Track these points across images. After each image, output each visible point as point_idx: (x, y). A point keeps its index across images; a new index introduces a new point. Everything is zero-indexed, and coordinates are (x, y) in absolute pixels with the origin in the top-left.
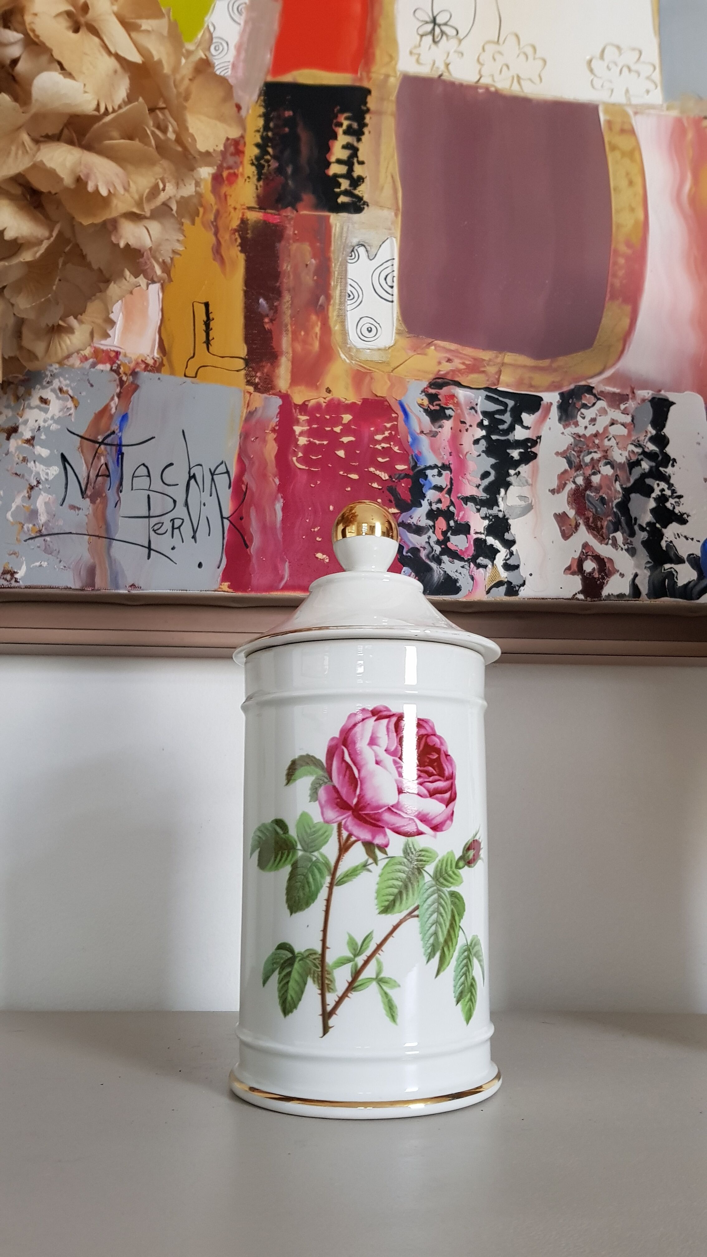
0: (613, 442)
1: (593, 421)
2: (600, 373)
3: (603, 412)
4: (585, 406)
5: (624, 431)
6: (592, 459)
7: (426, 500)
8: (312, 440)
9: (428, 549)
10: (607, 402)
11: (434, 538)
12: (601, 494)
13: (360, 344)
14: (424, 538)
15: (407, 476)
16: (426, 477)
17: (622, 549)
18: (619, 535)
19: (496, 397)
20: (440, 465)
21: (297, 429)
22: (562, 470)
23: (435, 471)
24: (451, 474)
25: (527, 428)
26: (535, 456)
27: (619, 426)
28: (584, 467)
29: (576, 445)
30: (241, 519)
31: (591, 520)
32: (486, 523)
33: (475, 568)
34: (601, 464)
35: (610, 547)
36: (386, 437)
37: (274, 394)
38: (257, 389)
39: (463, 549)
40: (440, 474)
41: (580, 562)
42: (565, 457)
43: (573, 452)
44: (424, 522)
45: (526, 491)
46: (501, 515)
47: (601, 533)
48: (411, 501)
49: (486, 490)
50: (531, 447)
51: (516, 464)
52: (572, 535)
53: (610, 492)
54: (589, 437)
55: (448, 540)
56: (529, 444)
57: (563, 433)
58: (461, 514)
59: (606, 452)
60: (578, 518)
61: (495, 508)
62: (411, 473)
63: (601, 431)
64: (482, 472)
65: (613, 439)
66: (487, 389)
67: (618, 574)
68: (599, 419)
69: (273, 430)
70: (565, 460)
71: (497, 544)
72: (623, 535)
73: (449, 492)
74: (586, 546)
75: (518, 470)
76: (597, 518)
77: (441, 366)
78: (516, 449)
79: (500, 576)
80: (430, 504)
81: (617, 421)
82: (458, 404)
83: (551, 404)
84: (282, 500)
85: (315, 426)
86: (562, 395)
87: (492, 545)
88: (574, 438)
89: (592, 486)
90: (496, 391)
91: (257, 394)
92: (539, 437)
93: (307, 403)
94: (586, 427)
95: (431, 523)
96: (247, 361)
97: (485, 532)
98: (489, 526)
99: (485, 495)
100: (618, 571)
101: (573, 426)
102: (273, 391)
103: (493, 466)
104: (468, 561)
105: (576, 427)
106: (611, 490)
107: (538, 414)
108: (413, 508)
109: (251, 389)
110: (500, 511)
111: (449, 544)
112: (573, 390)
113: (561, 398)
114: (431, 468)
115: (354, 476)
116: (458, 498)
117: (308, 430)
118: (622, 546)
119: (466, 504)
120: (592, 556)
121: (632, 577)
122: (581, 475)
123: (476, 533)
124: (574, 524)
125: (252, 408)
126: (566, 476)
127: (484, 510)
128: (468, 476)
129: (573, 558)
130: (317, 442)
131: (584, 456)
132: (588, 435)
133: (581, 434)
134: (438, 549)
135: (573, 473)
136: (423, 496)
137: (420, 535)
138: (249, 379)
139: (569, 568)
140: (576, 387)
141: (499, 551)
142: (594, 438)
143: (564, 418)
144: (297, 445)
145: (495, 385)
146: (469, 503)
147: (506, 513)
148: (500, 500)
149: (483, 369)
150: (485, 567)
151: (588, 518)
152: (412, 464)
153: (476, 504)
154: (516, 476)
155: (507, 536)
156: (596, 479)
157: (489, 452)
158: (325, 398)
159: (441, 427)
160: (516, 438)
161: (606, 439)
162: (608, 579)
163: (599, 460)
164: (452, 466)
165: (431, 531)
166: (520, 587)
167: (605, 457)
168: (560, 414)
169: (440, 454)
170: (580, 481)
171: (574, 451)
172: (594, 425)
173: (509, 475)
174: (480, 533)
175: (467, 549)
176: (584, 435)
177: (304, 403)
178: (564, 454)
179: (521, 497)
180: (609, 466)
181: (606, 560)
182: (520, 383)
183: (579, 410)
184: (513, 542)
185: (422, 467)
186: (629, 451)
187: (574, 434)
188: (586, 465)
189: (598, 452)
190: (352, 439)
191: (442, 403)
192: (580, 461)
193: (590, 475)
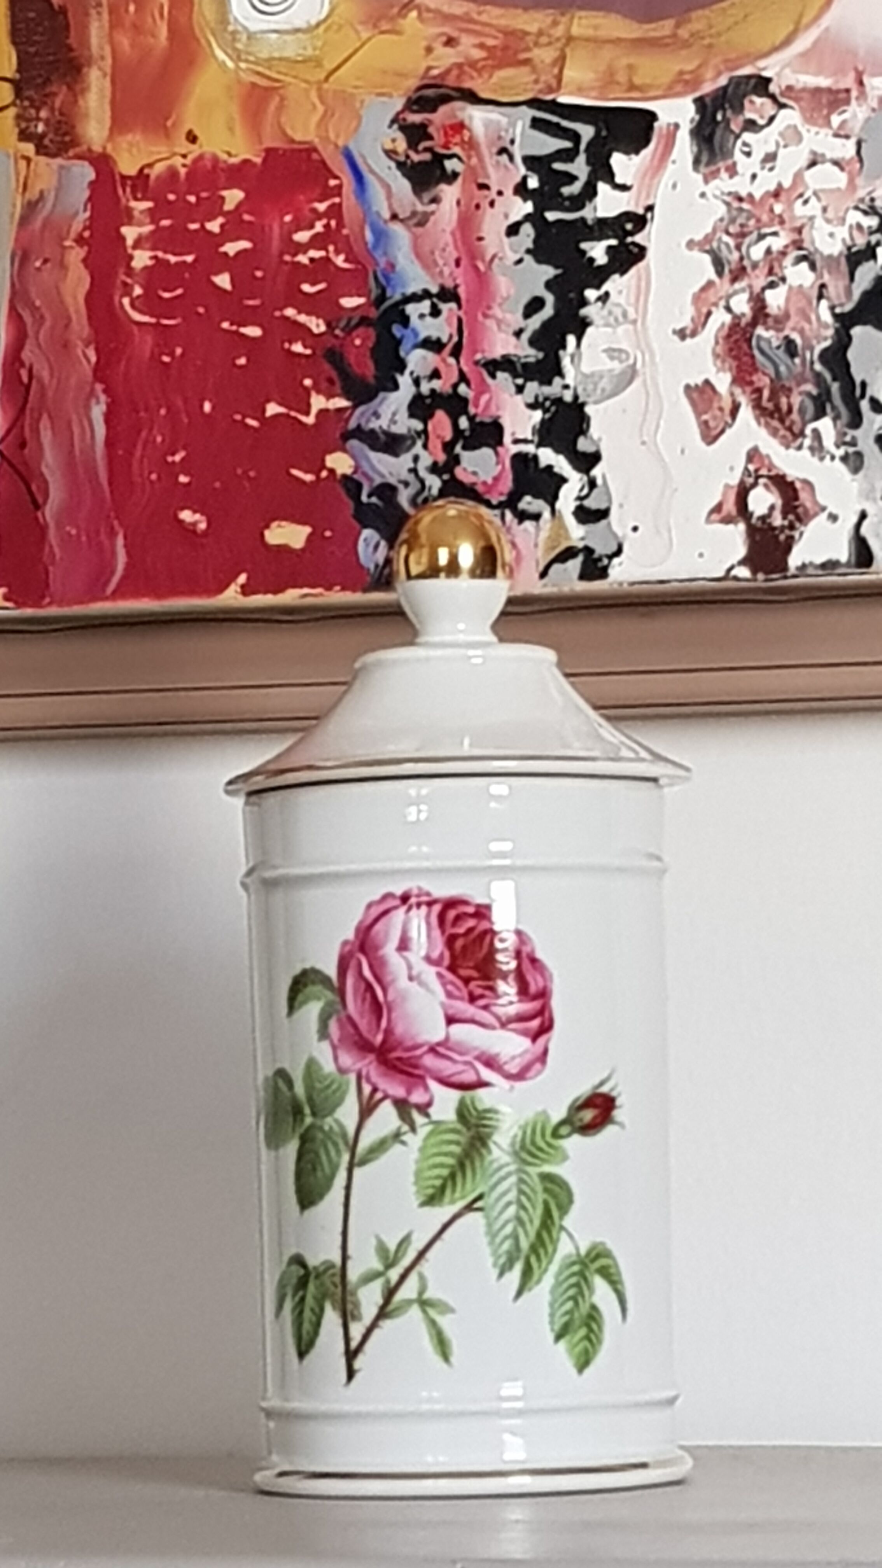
0: (814, 207)
1: (771, 158)
2: (787, 41)
3: (793, 136)
4: (751, 126)
5: (841, 179)
6: (768, 251)
7: (407, 372)
8: (160, 254)
9: (415, 486)
10: (803, 111)
11: (426, 460)
12: (786, 332)
13: (256, 23)
14: (406, 460)
15: (364, 321)
16: (405, 321)
17: (833, 458)
18: (826, 426)
19: (555, 119)
20: (434, 290)
21: (130, 233)
22: (703, 282)
23: (425, 306)
24: (460, 307)
25: (624, 188)
26: (641, 252)
27: (828, 166)
28: (749, 270)
29: (733, 221)
30: (23, 445)
31: (766, 393)
32: (537, 416)
33: (516, 521)
34: (788, 261)
35: (805, 452)
36: (317, 235)
37: (79, 157)
38: (40, 150)
39: (490, 481)
40: (435, 312)
41: (743, 493)
42: (707, 252)
43: (726, 238)
44: (405, 424)
45: (622, 337)
46: (568, 397)
47: (787, 423)
48: (376, 377)
49: (533, 342)
50: (632, 233)
51: (599, 276)
52: (722, 432)
53: (807, 326)
54: (762, 198)
55: (455, 460)
56: (629, 226)
57: (703, 195)
58: (484, 398)
59: (799, 230)
60: (738, 391)
61: (557, 381)
62: (374, 313)
63: (787, 184)
64: (525, 300)
65: (813, 200)
66: (533, 103)
67: (824, 516)
68: (782, 152)
69: (80, 240)
70: (707, 259)
71: (561, 464)
72: (835, 425)
73: (456, 352)
74: (753, 455)
75: (605, 287)
76: (779, 388)
77: (432, 56)
78: (600, 239)
79: (568, 537)
80: (417, 382)
81: (823, 155)
82: (471, 145)
83: (677, 126)
84: (103, 398)
85: (165, 223)
86: (700, 102)
87: (550, 468)
88: (728, 204)
89: (767, 315)
90: (554, 107)
91: (43, 159)
92: (650, 208)
93: (146, 171)
94: (754, 177)
95: (418, 425)
96: (18, 87)
97: (536, 439)
98: (543, 422)
99: (532, 352)
100: (823, 509)
101: (724, 175)
102: (77, 150)
103: (549, 285)
104: (501, 506)
105: (731, 177)
106: (809, 321)
107: (647, 152)
108: (382, 395)
109: (29, 148)
110: (566, 387)
111: (459, 472)
112: (725, 89)
113: (698, 111)
114: (415, 298)
115: (254, 331)
116: (477, 363)
117: (153, 233)
118: (833, 449)
119: (493, 376)
120: (770, 478)
121: (854, 519)
122: (743, 290)
123: (516, 441)
124: (727, 405)
125: (33, 194)
126: (711, 295)
127: (533, 388)
128: (497, 311)
129: (727, 487)
130: (173, 259)
131: (749, 247)
132: (757, 195)
133: (743, 193)
134: (434, 483)
135: (724, 286)
136: (401, 366)
137: (396, 455)
138: (23, 125)
139: (718, 508)
140: (731, 79)
141: (563, 480)
142: (772, 200)
143: (705, 158)
144: (130, 272)
145: (551, 90)
146: (500, 375)
147: (580, 391)
148: (566, 362)
149: (523, 56)
150: (536, 517)
151: (759, 391)
152: (375, 292)
153: (515, 375)
154: (600, 304)
155: (583, 445)
156: (775, 299)
157: (539, 253)
158: (184, 156)
159: (435, 200)
160: (601, 214)
161: (800, 201)
162: (802, 528)
163: (783, 254)
164: (462, 292)
165: (419, 443)
166: (611, 557)
167: (798, 245)
168: (695, 149)
169: (436, 264)
170: (742, 305)
171: (728, 233)
172: (771, 169)
173: (584, 303)
174: (525, 441)
175: (496, 479)
176: (750, 196)
177: (141, 170)
178: (706, 245)
179: (613, 353)
180: (804, 265)
181: (798, 485)
182: (608, 81)
183: (738, 137)
184: (594, 458)
185: (397, 297)
186: (851, 227)
187: (730, 194)
188: (755, 266)
189: (782, 233)
190: (245, 244)
191: (437, 142)
192: (742, 259)
193: (763, 289)
